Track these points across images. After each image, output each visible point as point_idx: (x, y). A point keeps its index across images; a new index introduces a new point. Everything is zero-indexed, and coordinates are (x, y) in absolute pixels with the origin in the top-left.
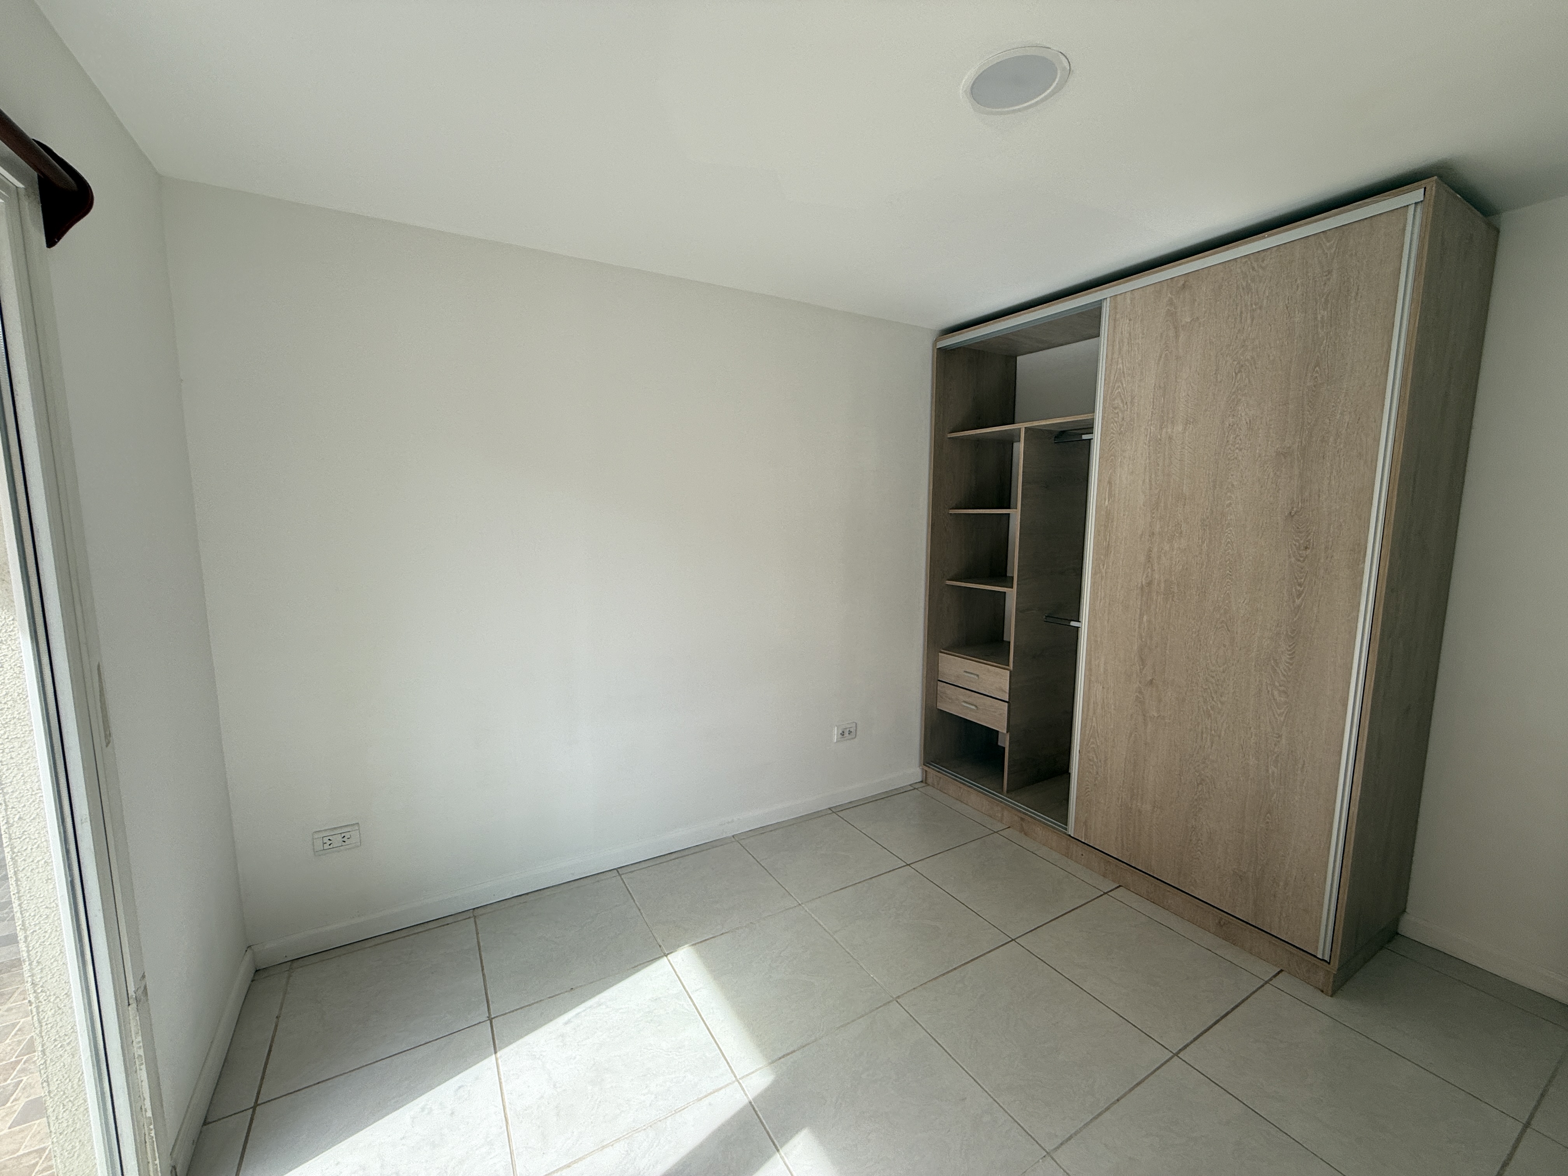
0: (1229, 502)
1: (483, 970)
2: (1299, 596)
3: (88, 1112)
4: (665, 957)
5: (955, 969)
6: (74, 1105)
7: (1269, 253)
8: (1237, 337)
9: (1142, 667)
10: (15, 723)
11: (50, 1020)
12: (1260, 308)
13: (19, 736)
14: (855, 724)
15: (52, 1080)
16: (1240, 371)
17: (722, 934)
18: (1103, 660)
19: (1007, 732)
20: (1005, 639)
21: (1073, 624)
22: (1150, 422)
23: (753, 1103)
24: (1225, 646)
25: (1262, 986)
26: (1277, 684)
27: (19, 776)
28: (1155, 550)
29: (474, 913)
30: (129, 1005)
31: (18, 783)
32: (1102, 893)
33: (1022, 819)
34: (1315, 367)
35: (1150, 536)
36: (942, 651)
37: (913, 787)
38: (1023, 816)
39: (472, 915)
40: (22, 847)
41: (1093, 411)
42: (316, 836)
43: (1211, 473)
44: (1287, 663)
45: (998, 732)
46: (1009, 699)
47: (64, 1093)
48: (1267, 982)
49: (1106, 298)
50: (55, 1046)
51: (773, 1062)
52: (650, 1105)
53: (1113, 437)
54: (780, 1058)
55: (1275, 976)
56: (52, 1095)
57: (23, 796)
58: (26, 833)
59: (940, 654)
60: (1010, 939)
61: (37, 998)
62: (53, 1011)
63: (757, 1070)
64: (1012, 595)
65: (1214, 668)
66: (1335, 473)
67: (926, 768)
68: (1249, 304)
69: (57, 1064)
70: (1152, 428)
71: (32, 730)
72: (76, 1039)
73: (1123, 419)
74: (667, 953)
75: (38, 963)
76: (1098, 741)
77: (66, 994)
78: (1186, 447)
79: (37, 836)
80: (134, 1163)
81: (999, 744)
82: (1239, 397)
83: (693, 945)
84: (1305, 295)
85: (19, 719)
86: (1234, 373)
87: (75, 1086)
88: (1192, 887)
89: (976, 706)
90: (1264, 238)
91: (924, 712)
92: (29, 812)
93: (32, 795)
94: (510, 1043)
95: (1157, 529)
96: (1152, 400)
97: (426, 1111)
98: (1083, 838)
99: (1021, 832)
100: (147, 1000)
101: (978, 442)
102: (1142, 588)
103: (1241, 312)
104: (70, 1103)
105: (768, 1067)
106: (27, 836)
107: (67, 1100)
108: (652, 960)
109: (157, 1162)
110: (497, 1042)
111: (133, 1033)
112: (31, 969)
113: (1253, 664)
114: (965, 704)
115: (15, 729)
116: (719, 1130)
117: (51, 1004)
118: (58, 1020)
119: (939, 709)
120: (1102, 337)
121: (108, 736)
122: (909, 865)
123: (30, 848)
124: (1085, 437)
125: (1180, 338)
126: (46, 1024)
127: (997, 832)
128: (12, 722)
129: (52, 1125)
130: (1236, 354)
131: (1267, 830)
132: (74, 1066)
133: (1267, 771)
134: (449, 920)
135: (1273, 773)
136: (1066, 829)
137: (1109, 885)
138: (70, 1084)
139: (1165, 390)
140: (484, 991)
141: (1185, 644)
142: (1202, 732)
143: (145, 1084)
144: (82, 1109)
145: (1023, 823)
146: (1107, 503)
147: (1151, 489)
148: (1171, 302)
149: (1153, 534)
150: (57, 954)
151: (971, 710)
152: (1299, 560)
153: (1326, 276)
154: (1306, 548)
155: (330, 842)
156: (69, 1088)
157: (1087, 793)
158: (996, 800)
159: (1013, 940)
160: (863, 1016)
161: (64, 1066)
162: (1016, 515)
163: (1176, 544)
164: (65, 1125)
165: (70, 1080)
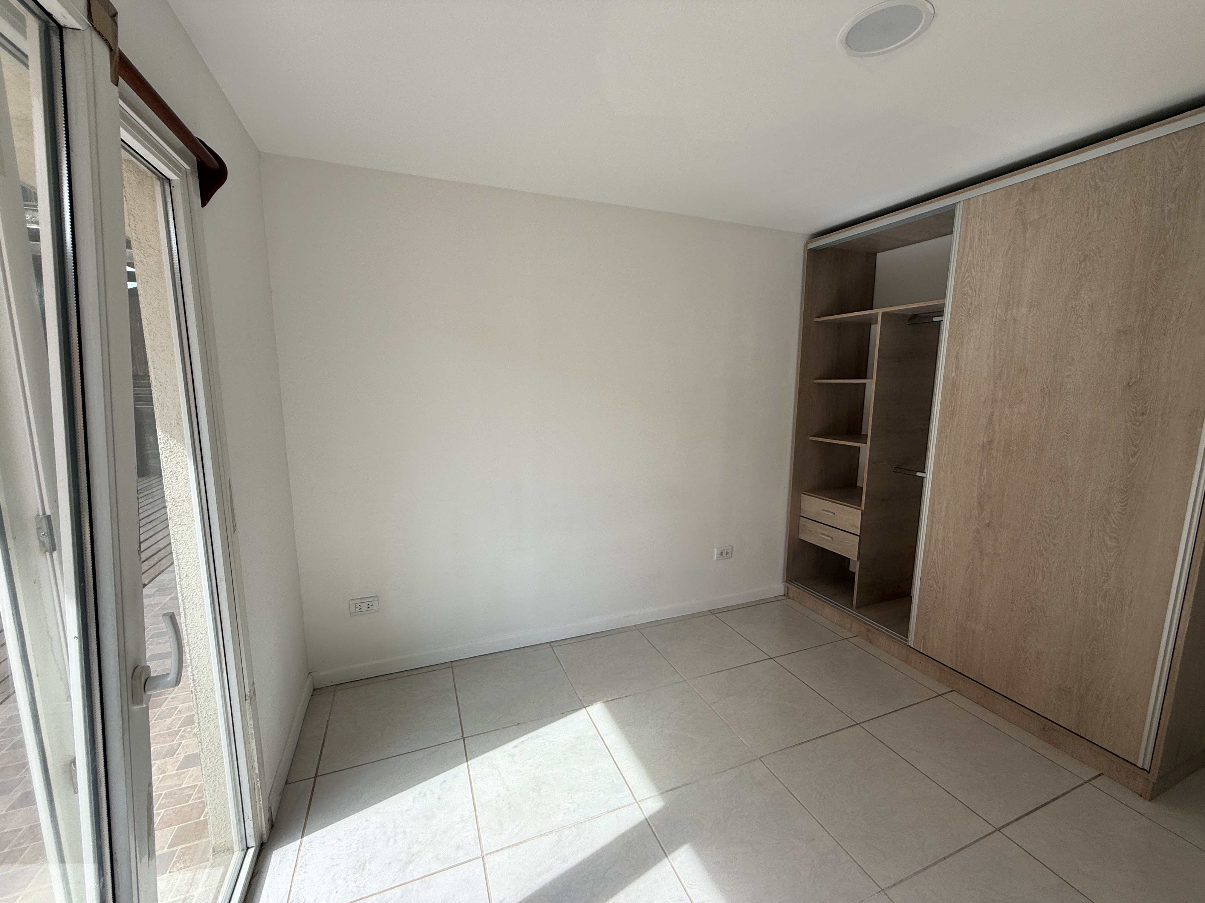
0: (1068, 373)
1: (458, 704)
2: (1133, 455)
3: (223, 765)
4: (584, 709)
5: (808, 741)
6: (215, 759)
7: (1119, 154)
8: (1083, 231)
9: (980, 512)
10: (184, 515)
11: (203, 704)
12: (1108, 204)
13: (186, 523)
14: (731, 547)
15: (203, 742)
16: (1084, 260)
17: (626, 696)
18: (945, 505)
19: (858, 560)
20: (858, 485)
21: (918, 474)
22: (996, 306)
23: (648, 820)
24: (1059, 496)
25: (1082, 784)
26: (1108, 531)
27: (186, 549)
28: (997, 414)
29: (451, 664)
30: (246, 700)
31: (185, 553)
32: (937, 695)
33: (868, 630)
34: (1160, 255)
35: (992, 402)
36: (805, 492)
37: (777, 599)
38: (870, 628)
39: (450, 666)
40: (188, 594)
41: (944, 297)
42: (351, 603)
43: (1053, 349)
44: (1119, 513)
45: (849, 559)
46: (860, 533)
47: (210, 751)
48: (1086, 782)
49: (960, 202)
50: (205, 721)
51: (663, 793)
52: (574, 811)
53: (961, 319)
54: (669, 791)
55: (1095, 778)
56: (203, 751)
57: (188, 562)
58: (189, 585)
59: (802, 495)
60: (855, 723)
61: (195, 689)
62: (204, 699)
63: (651, 797)
64: (865, 451)
65: (1047, 515)
66: (1175, 348)
67: (788, 585)
68: (1096, 200)
69: (206, 732)
70: (998, 310)
71: (194, 520)
72: (217, 718)
73: (971, 303)
74: (585, 706)
75: (196, 667)
76: (938, 571)
77: (211, 689)
78: (1030, 327)
79: (195, 587)
80: (249, 800)
81: (850, 569)
82: (1083, 283)
83: (604, 702)
84: (1153, 190)
85: (186, 513)
86: (1078, 262)
87: (216, 747)
88: (1019, 697)
89: (832, 538)
90: (1114, 141)
91: (788, 540)
92: (191, 572)
93: (193, 561)
94: (477, 756)
95: (1000, 396)
96: (999, 287)
97: (422, 795)
98: (922, 650)
99: (867, 640)
100: (255, 698)
101: (840, 324)
102: (983, 446)
103: (1088, 208)
104: (213, 758)
105: (659, 796)
106: (190, 587)
107: (211, 756)
108: (575, 710)
109: (261, 802)
110: (468, 754)
111: (248, 718)
112: (192, 671)
113: (1086, 513)
114: (822, 536)
115: (184, 519)
116: (624, 835)
117: (203, 694)
118: (207, 704)
119: (800, 539)
120: (955, 234)
121: (234, 526)
122: (772, 658)
123: (192, 595)
124: (935, 319)
125: (1028, 234)
126: (201, 707)
127: (846, 639)
128: (183, 514)
129: (203, 771)
130: (1081, 245)
131: (1093, 654)
132: (215, 735)
133: (1095, 604)
134: (436, 668)
135: (1101, 606)
136: (907, 641)
137: (941, 689)
138: (213, 746)
139: (1012, 278)
140: (459, 719)
141: (1022, 494)
142: (1035, 568)
143: (255, 752)
144: (220, 762)
145: (869, 634)
146: (953, 374)
147: (995, 362)
148: (1020, 203)
149: (996, 401)
150: (206, 663)
151: (828, 540)
152: (1135, 425)
153: (1176, 172)
154: (1143, 414)
155: (360, 607)
156: (213, 748)
157: (926, 613)
158: (847, 613)
159: (857, 724)
160: (733, 768)
161: (210, 734)
162: (871, 385)
163: (1016, 410)
164: (210, 771)
165: (213, 743)
